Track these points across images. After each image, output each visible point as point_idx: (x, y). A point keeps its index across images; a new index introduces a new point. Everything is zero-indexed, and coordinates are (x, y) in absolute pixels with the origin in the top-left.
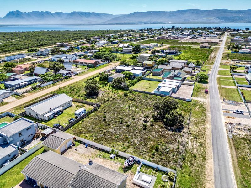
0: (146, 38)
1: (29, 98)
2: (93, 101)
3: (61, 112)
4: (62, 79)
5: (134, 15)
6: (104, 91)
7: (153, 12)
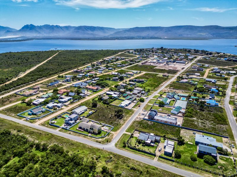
0: (134, 64)
1: (71, 107)
2: (95, 109)
3: (84, 112)
4: (82, 99)
5: (133, 30)
6: (100, 104)
7: (151, 27)
